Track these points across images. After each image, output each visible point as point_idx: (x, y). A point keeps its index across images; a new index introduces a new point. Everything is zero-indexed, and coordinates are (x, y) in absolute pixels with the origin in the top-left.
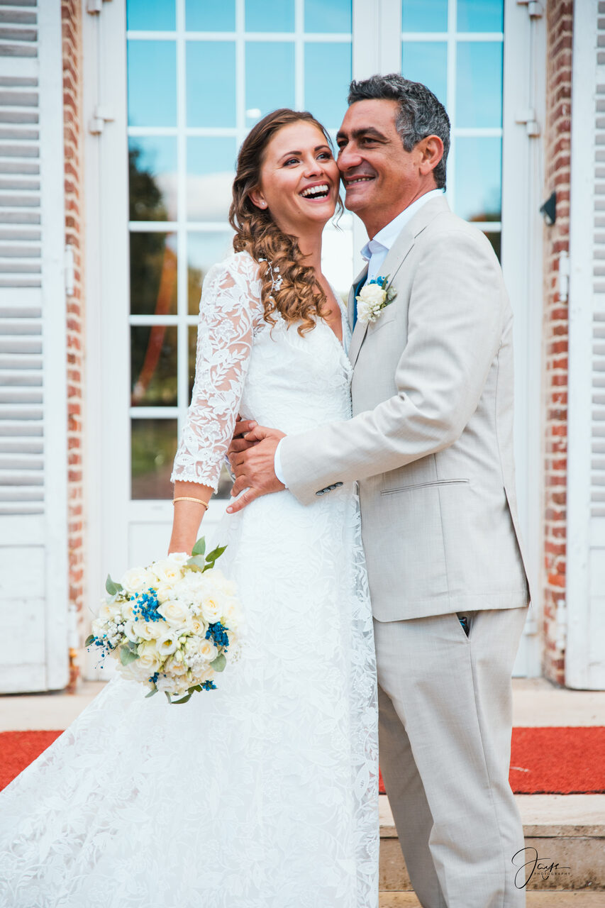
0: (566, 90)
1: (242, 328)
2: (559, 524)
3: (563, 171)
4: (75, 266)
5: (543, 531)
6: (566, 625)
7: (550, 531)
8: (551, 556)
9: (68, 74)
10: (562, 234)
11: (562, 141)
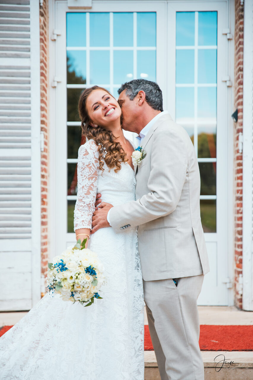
0: (241, 68)
1: (92, 171)
2: (240, 243)
3: (240, 100)
4: (45, 140)
5: (234, 246)
6: (242, 284)
7: (237, 246)
8: (237, 256)
9: (42, 64)
10: (240, 126)
11: (240, 88)
